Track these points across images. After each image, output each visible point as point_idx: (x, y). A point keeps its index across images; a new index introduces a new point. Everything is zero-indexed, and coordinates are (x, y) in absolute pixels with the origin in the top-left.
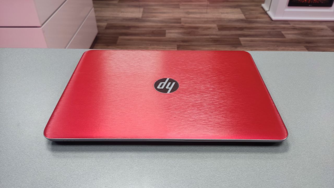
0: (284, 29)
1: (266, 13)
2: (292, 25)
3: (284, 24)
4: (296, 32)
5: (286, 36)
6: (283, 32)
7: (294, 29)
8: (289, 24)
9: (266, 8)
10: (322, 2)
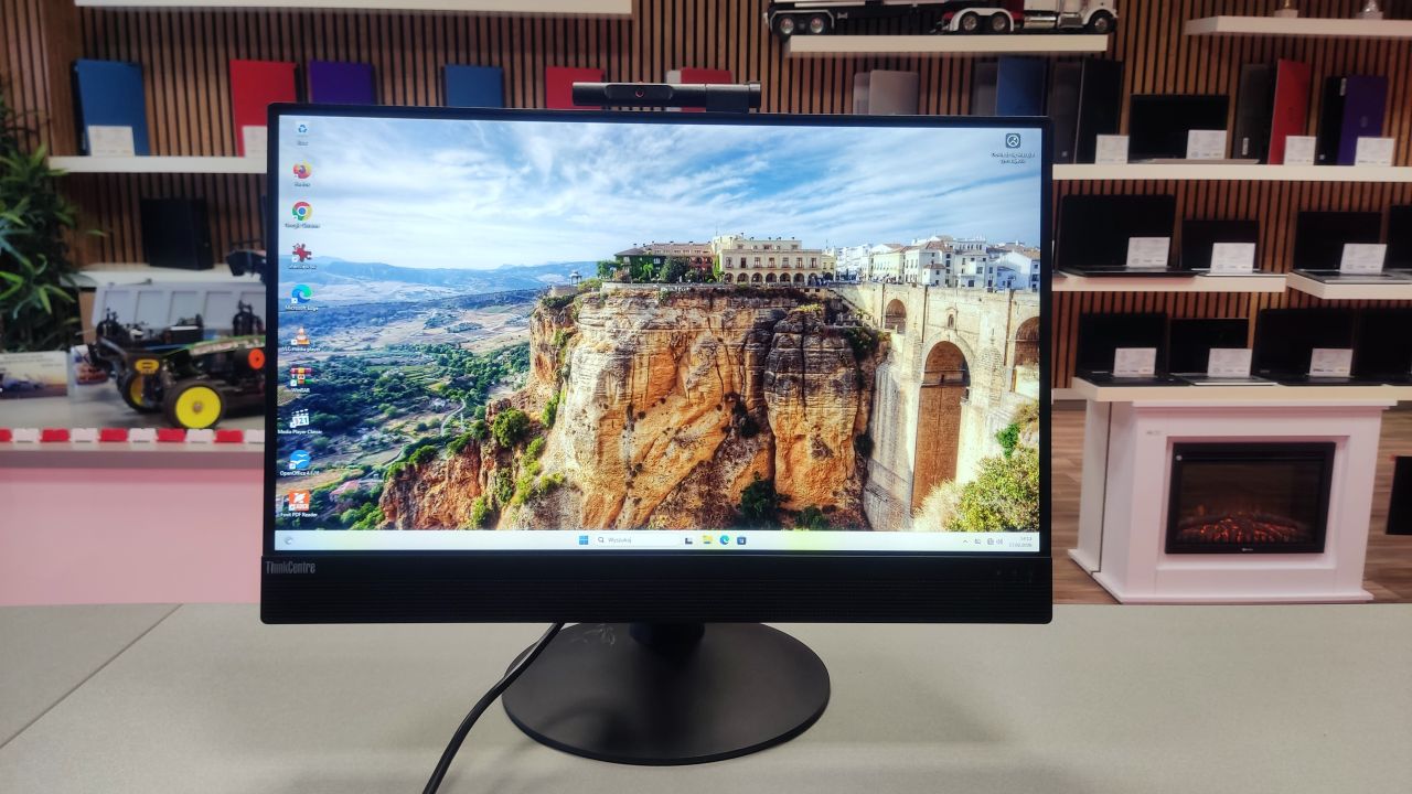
1: (1089, 579)
9: (1089, 564)
10: (1286, 539)
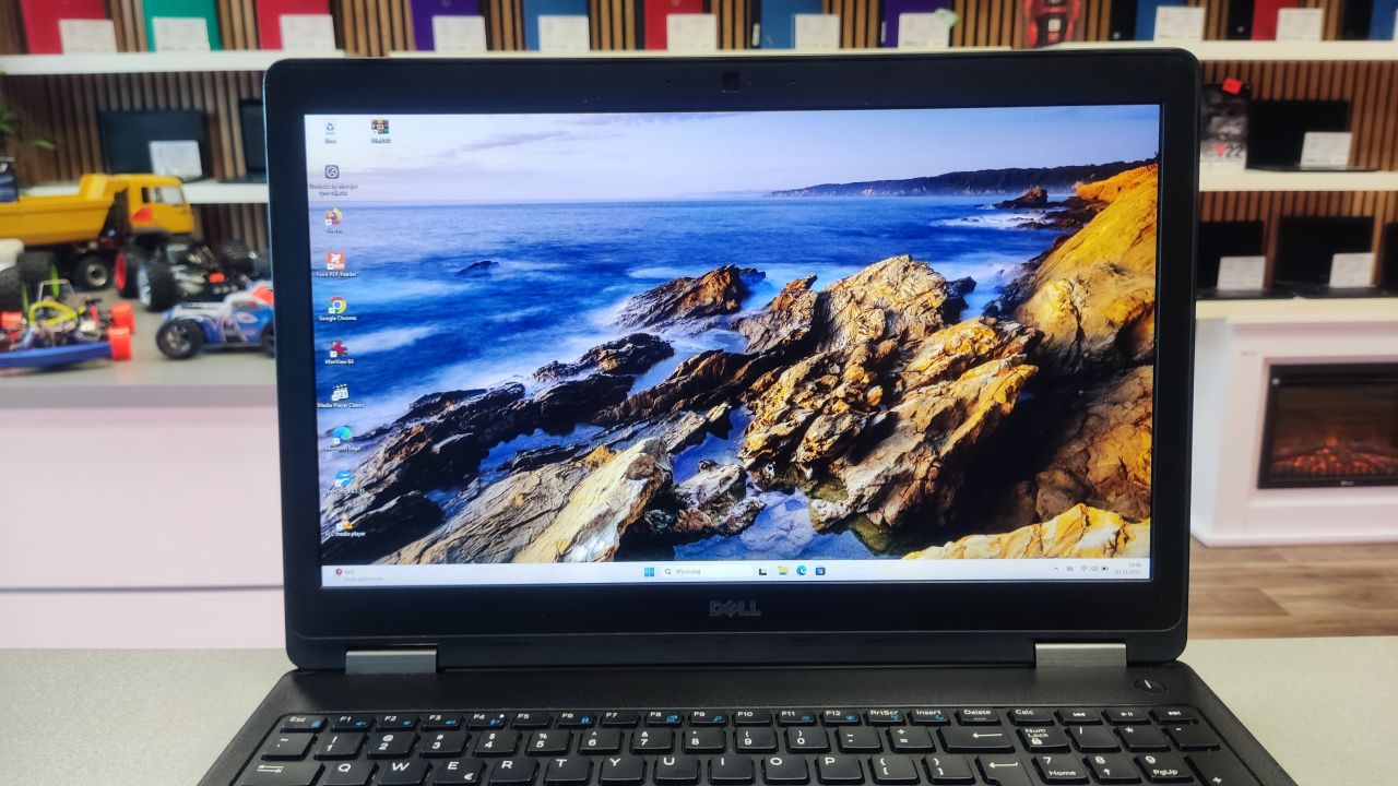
0: (1266, 576)
2: (1292, 561)
3: (1257, 559)
4: (1320, 588)
5: (1287, 605)
6: (1271, 592)
7: (1310, 576)
8: (1278, 558)
